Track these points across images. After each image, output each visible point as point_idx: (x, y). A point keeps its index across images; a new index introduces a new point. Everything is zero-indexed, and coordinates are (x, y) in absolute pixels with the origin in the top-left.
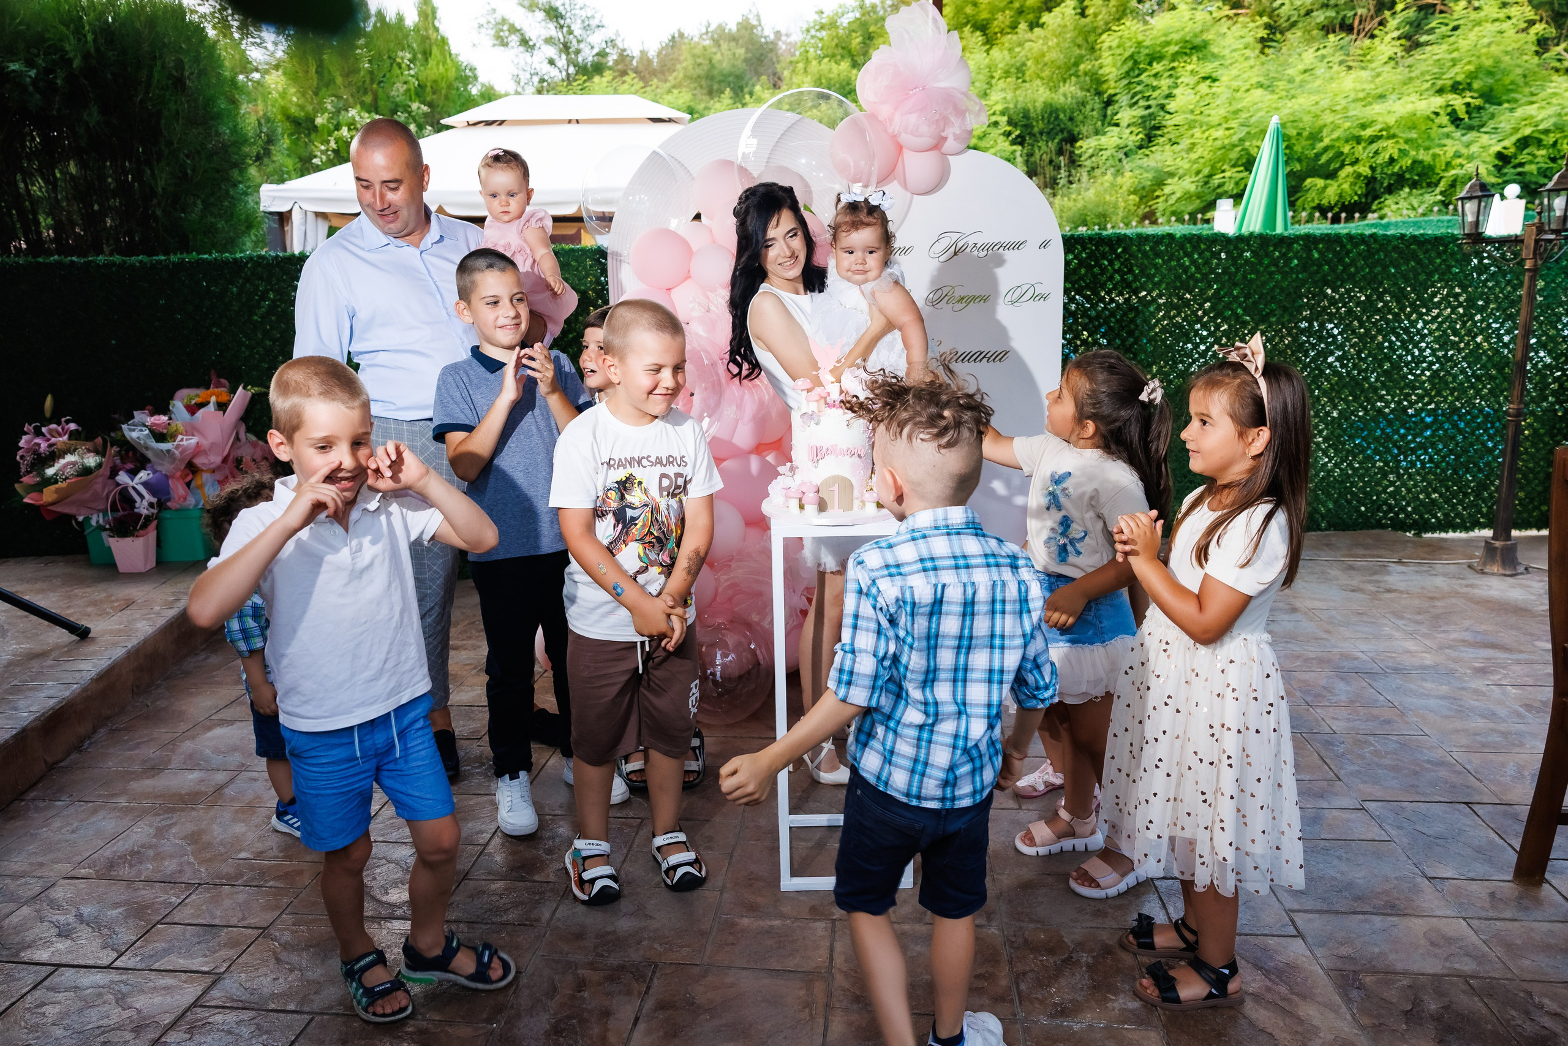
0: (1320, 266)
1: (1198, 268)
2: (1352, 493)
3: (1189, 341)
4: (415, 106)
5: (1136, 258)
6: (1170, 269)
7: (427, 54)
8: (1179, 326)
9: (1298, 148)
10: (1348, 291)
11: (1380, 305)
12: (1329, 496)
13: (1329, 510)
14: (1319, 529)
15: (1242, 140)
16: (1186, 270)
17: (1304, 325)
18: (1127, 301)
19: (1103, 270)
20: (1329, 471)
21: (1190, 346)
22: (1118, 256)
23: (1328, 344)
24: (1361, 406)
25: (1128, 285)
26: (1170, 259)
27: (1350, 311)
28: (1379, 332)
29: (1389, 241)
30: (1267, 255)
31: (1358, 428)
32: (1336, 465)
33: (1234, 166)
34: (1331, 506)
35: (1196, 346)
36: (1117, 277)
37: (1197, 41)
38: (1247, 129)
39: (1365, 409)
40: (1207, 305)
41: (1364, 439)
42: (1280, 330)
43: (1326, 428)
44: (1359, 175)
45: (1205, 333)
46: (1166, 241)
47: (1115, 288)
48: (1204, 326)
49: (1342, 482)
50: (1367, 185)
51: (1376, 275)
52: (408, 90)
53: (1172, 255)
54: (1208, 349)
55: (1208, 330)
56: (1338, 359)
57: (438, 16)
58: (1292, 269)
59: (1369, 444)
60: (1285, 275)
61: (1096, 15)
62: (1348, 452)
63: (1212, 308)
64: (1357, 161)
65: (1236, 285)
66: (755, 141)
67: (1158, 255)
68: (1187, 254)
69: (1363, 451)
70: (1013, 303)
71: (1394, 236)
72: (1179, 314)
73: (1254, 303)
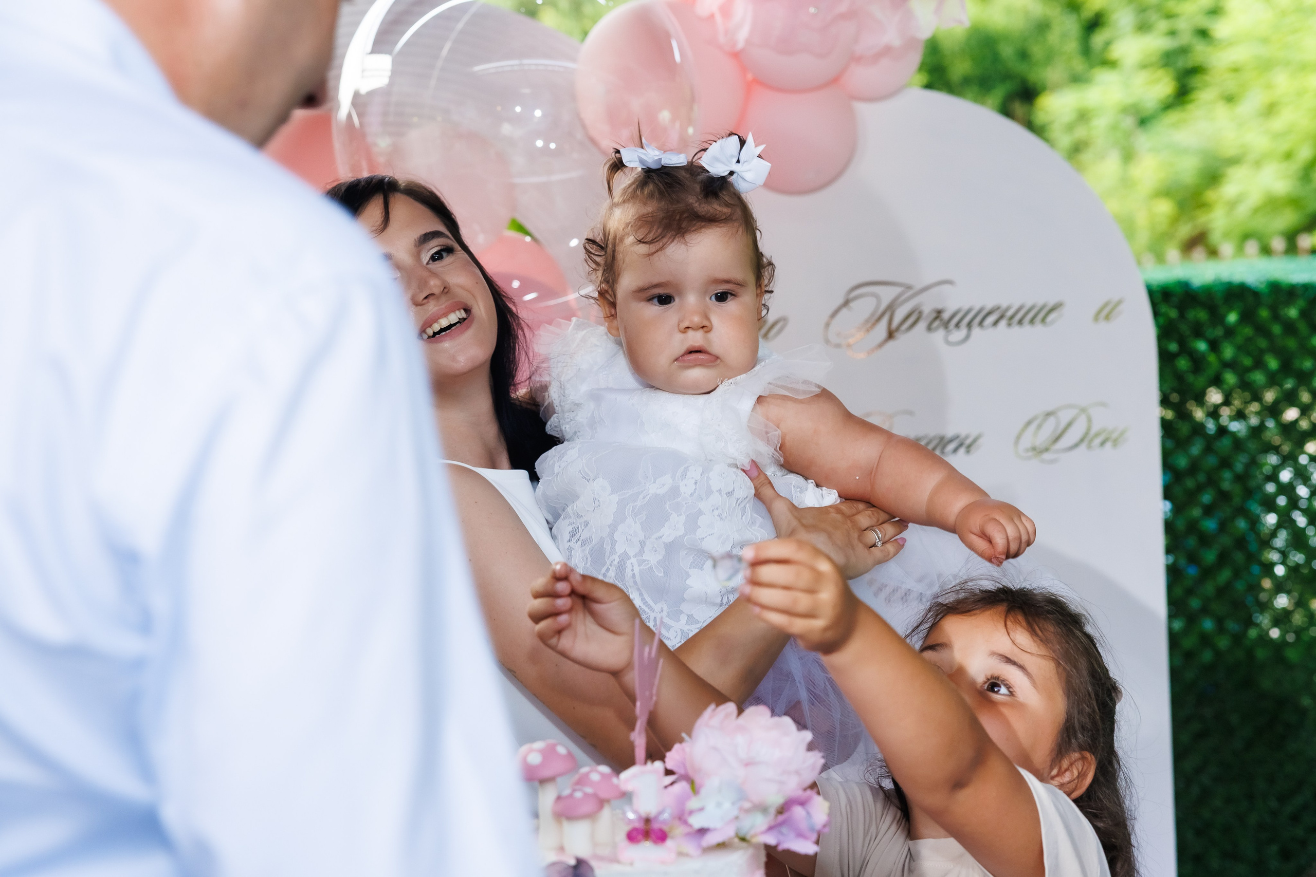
18: (1257, 432)
19: (1198, 363)
22: (1230, 332)
25: (1257, 397)
36: (1230, 378)
47: (1227, 402)
66: (384, 62)
70: (1038, 451)
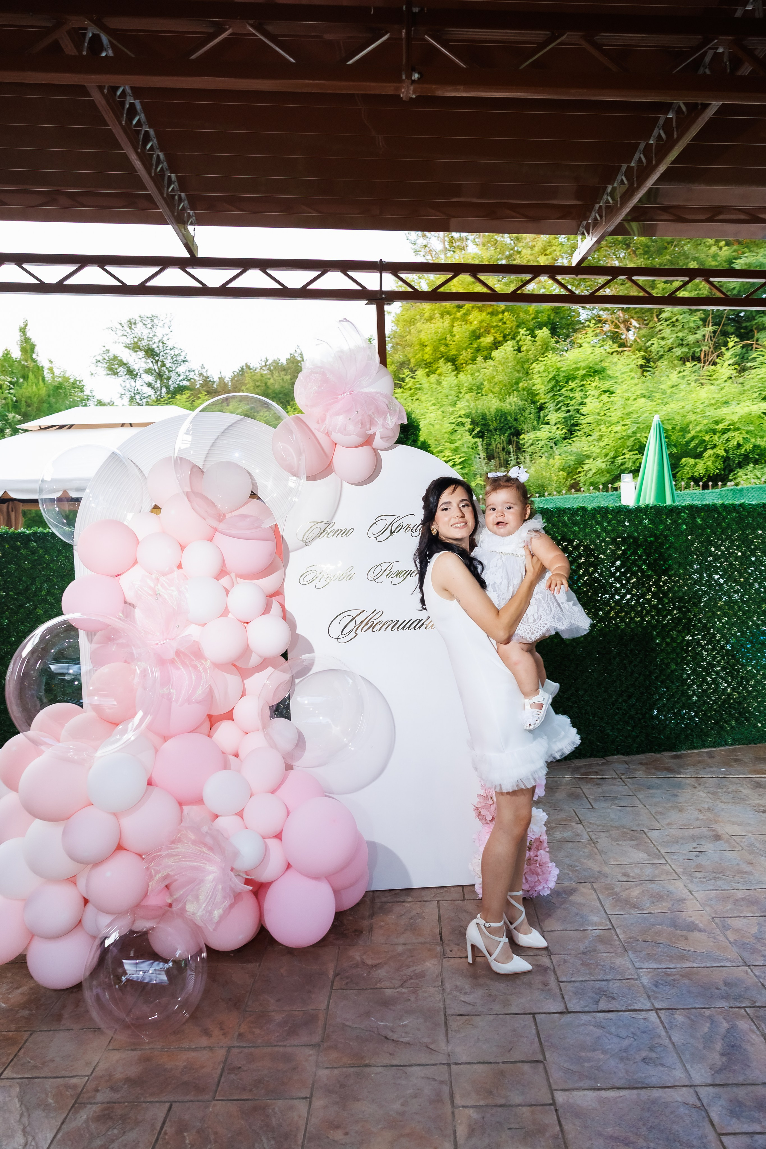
0: (703, 530)
1: (607, 533)
2: (750, 713)
3: (606, 592)
4: (11, 416)
5: (557, 527)
6: (585, 535)
7: (25, 377)
8: (596, 580)
9: (674, 438)
10: (727, 549)
11: (754, 559)
12: (731, 715)
13: (732, 727)
14: (727, 744)
15: (633, 433)
16: (598, 536)
17: (696, 576)
20: (729, 695)
21: (607, 596)
23: (716, 591)
24: (748, 640)
26: (585, 527)
27: (731, 564)
28: (755, 580)
29: (755, 509)
30: (661, 522)
31: (747, 658)
32: (734, 689)
33: (630, 451)
34: (734, 724)
35: (612, 596)
37: (598, 367)
38: (637, 425)
39: (751, 642)
40: (618, 563)
41: (754, 667)
42: (678, 581)
43: (723, 659)
44: (718, 456)
45: (618, 585)
46: (581, 513)
48: (618, 580)
49: (740, 703)
50: (724, 462)
51: (748, 535)
52: (7, 404)
53: (586, 523)
54: (622, 598)
55: (621, 583)
56: (726, 603)
57: (35, 350)
58: (682, 532)
59: (758, 671)
60: (677, 537)
61: (528, 351)
62: (742, 678)
63: (622, 566)
64: (715, 446)
65: (640, 546)
66: (189, 438)
67: (575, 524)
68: (598, 523)
69: (754, 676)
71: (758, 505)
72: (596, 570)
73: (655, 560)
